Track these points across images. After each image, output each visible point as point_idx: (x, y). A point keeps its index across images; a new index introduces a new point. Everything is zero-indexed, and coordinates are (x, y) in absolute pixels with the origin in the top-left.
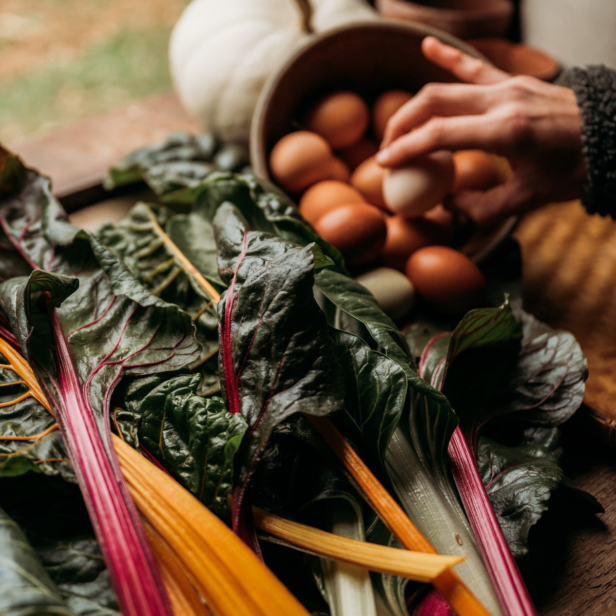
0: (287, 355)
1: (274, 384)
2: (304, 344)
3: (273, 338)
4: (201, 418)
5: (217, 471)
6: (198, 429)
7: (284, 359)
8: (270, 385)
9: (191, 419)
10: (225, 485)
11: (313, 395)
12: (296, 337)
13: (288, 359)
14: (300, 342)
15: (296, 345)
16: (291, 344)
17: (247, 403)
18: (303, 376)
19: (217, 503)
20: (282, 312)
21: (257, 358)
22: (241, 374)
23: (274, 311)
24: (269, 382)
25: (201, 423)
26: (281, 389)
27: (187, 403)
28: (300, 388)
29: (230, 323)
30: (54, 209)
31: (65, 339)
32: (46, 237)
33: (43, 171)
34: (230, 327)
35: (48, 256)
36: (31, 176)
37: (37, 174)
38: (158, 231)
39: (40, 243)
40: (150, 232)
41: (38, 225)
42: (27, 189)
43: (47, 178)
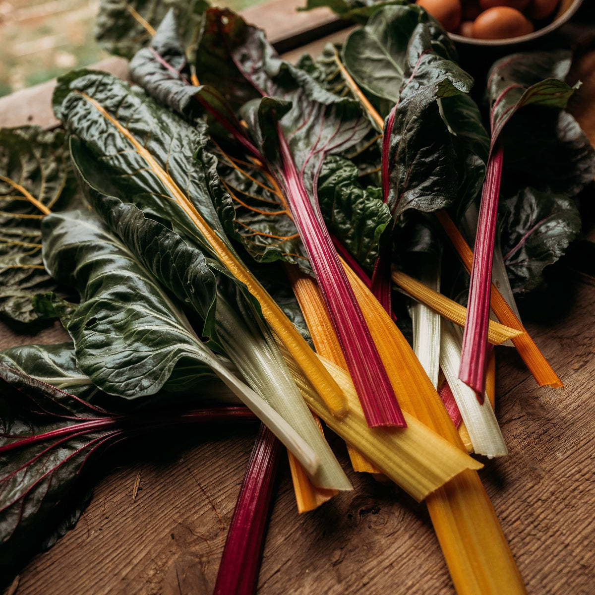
0: (414, 164)
1: (406, 184)
2: (427, 157)
3: (407, 150)
4: (360, 206)
5: (369, 242)
6: (359, 213)
7: (412, 167)
8: (403, 184)
9: (353, 206)
10: (373, 253)
11: (428, 195)
12: (421, 151)
13: (415, 167)
14: (426, 154)
15: (421, 158)
16: (418, 156)
17: (392, 194)
18: (424, 180)
19: (367, 263)
20: (412, 133)
21: (399, 164)
22: (391, 173)
23: (409, 130)
24: (403, 182)
25: (361, 210)
26: (409, 188)
27: (350, 194)
28: (420, 189)
29: (390, 134)
30: (269, 51)
31: (286, 142)
32: (266, 72)
33: (259, 25)
34: (390, 136)
35: (269, 84)
36: (251, 30)
37: (255, 28)
38: (338, 62)
39: (263, 76)
40: (333, 63)
41: (260, 64)
42: (250, 39)
43: (262, 30)
